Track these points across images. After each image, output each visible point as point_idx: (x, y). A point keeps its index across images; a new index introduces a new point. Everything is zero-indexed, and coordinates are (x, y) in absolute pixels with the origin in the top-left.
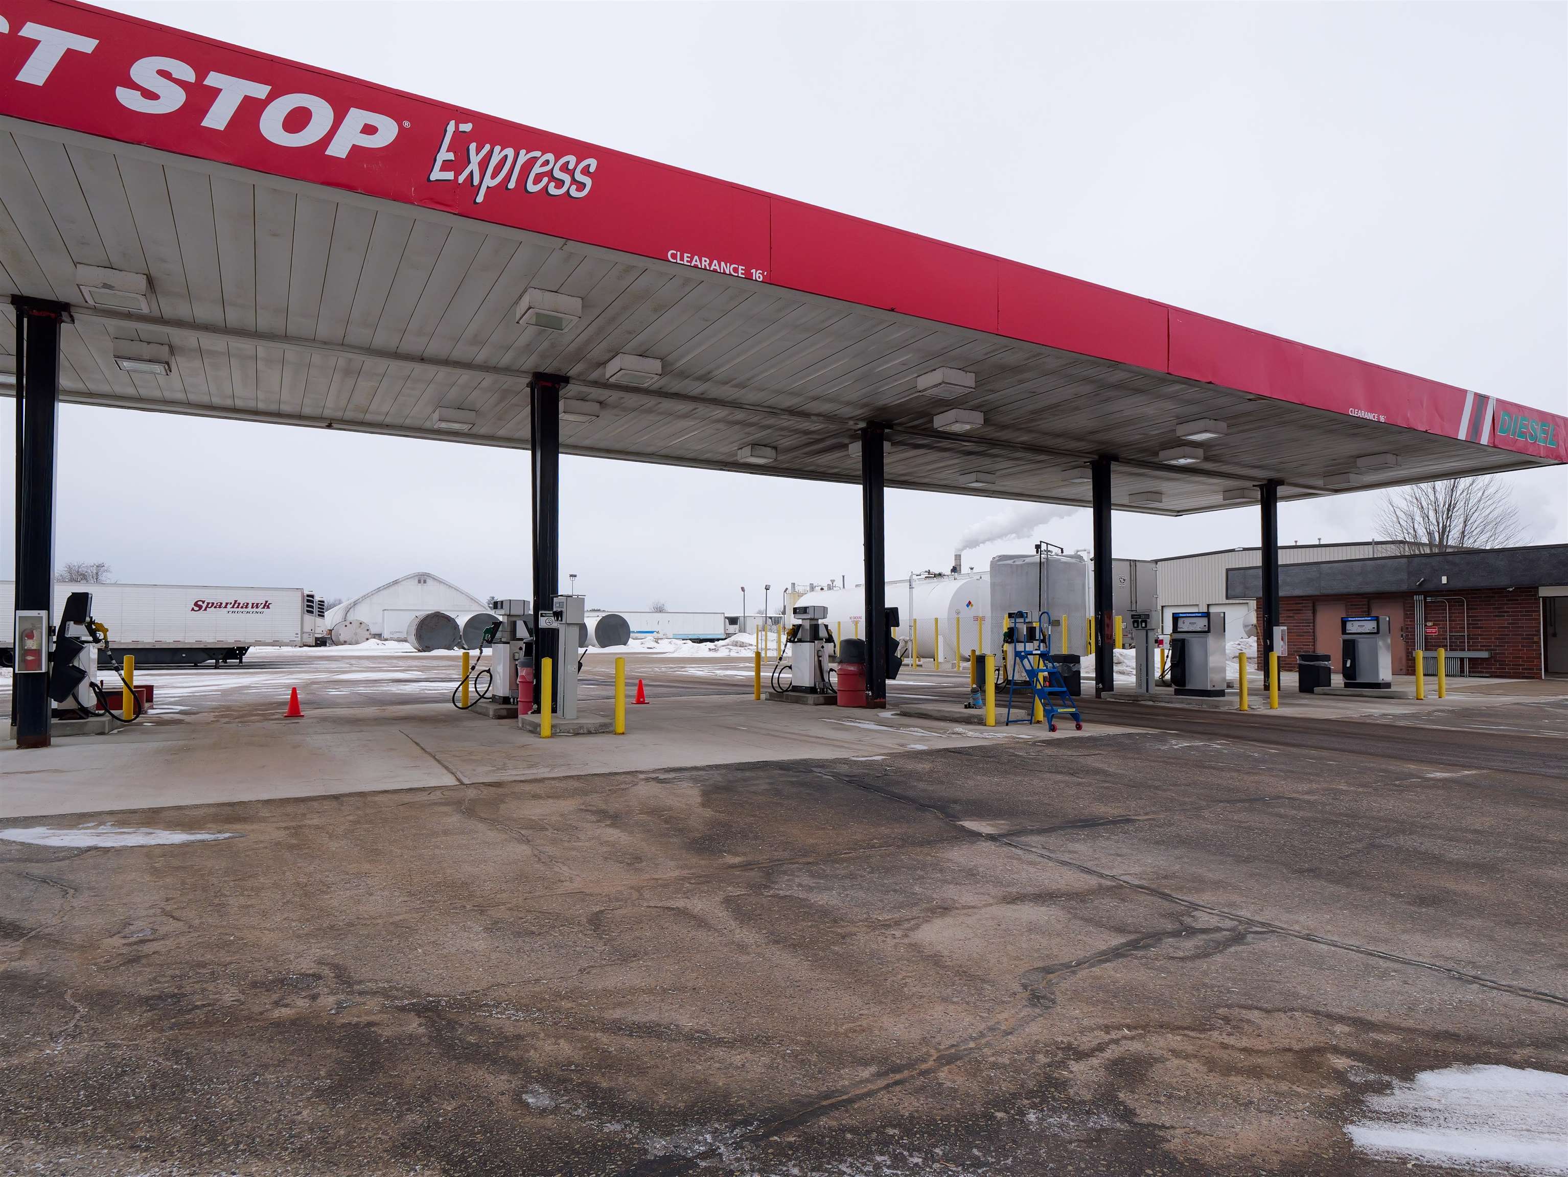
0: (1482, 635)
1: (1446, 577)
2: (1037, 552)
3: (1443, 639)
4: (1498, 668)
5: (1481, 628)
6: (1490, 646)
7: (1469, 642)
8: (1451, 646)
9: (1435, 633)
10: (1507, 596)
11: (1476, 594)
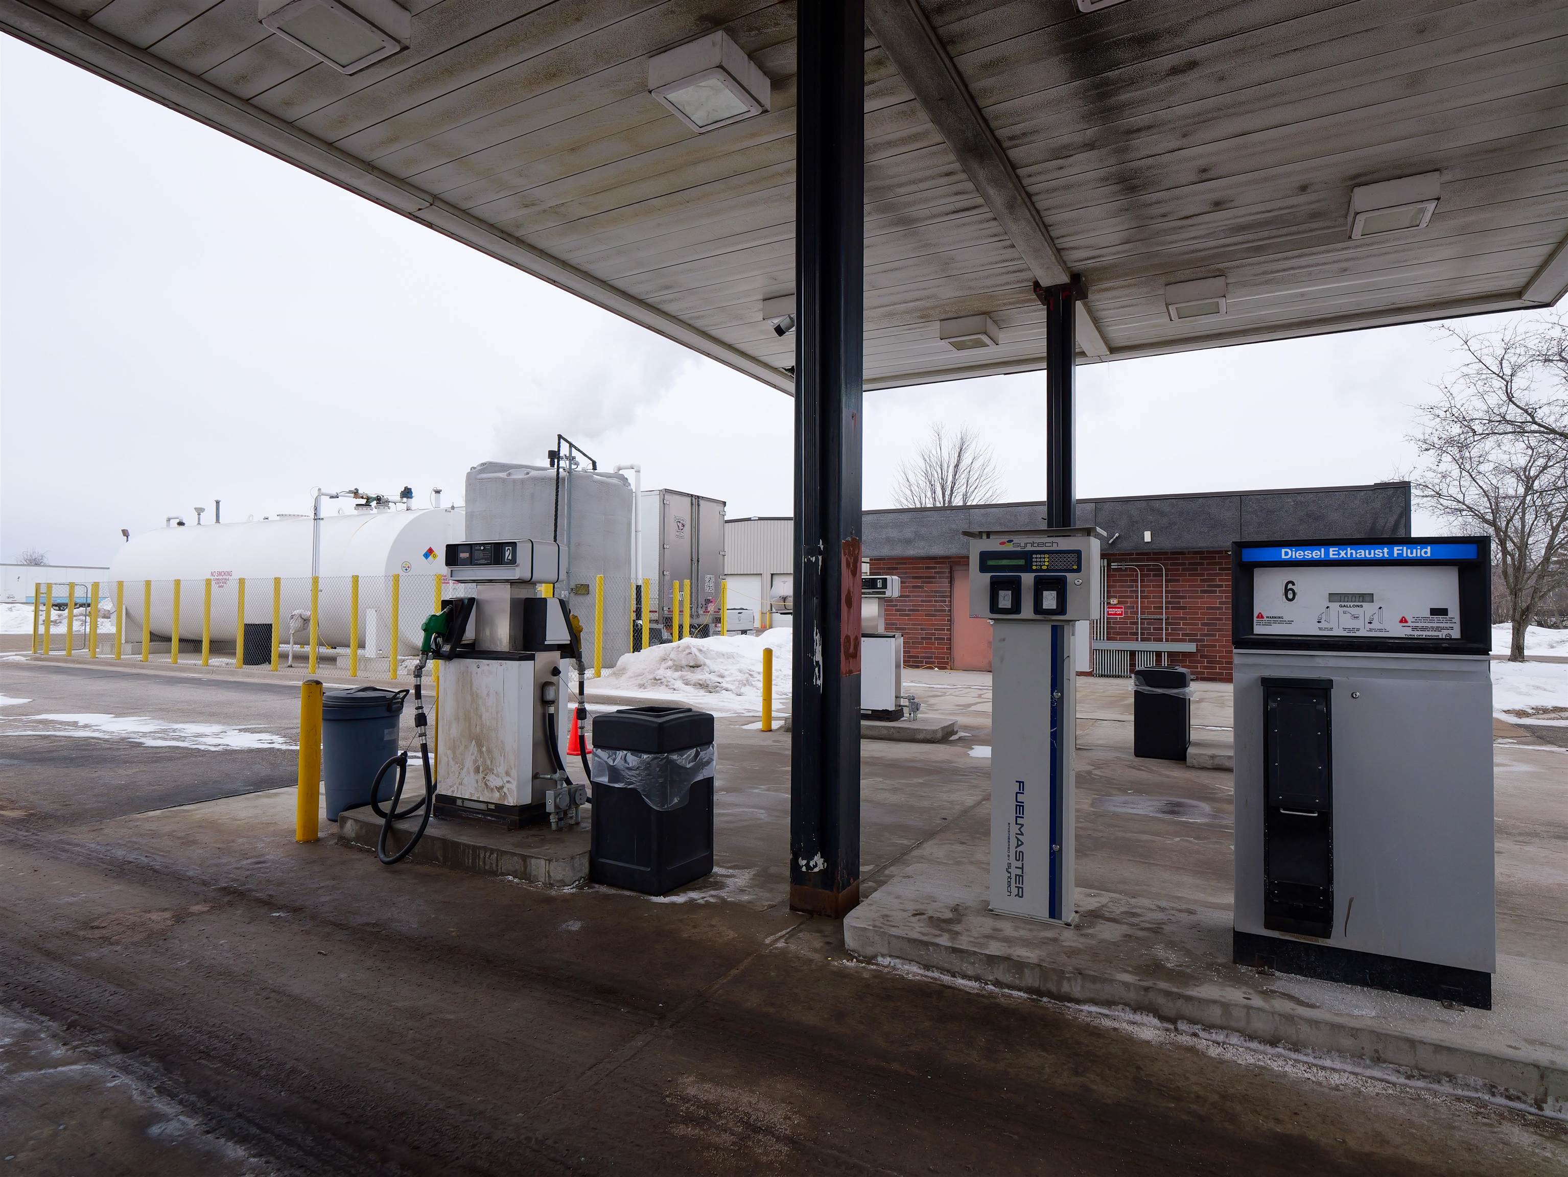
0: (1185, 619)
1: (1149, 533)
2: (552, 464)
3: (1132, 623)
4: (1206, 668)
5: (1184, 608)
6: (1196, 635)
7: (1167, 629)
8: (1142, 634)
9: (1121, 614)
10: (1221, 563)
11: (1178, 559)
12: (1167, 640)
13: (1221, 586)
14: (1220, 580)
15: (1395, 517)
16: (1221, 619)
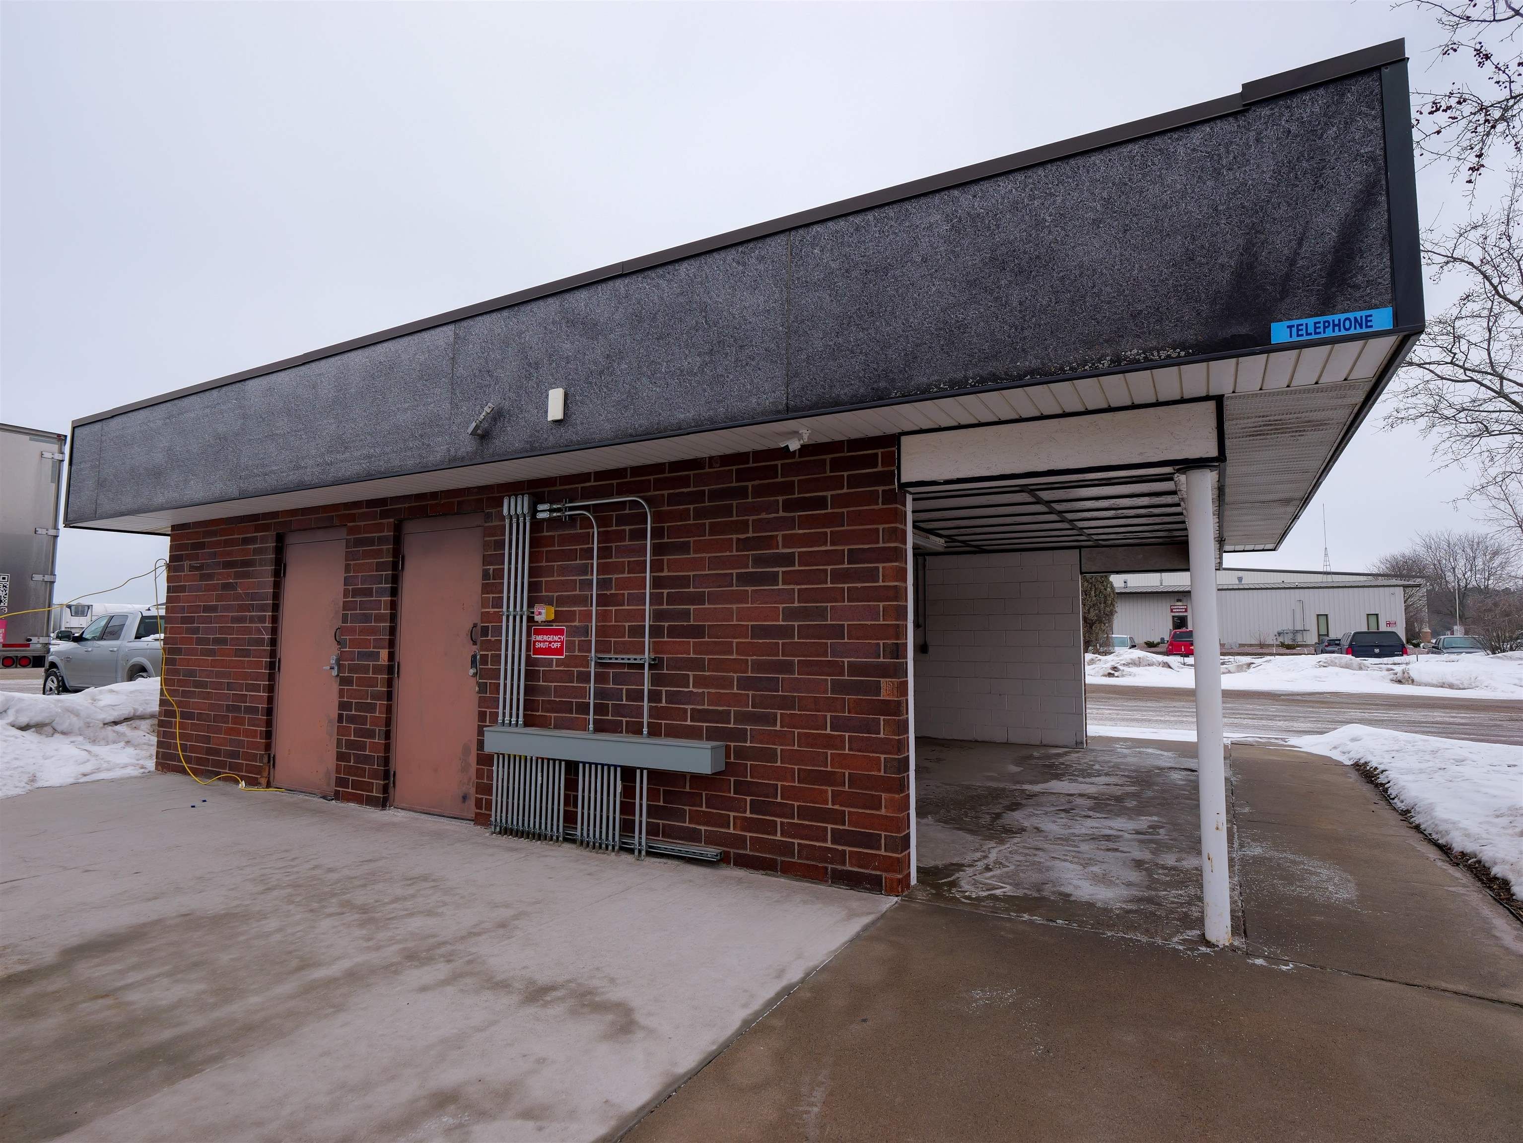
0: (701, 666)
1: (560, 393)
3: (579, 679)
4: (748, 825)
5: (697, 632)
6: (724, 717)
7: (654, 696)
8: (600, 709)
9: (559, 651)
10: (788, 488)
11: (685, 482)
12: (655, 731)
13: (788, 560)
14: (789, 541)
15: (1341, 208)
16: (786, 667)
